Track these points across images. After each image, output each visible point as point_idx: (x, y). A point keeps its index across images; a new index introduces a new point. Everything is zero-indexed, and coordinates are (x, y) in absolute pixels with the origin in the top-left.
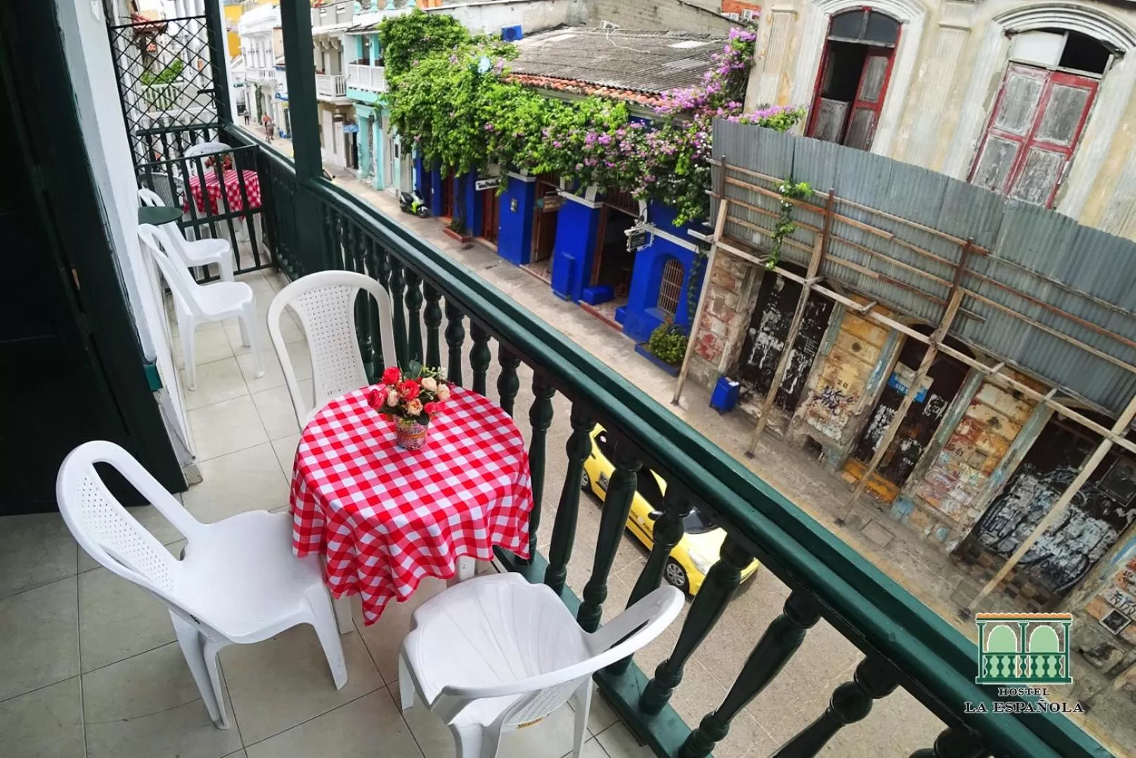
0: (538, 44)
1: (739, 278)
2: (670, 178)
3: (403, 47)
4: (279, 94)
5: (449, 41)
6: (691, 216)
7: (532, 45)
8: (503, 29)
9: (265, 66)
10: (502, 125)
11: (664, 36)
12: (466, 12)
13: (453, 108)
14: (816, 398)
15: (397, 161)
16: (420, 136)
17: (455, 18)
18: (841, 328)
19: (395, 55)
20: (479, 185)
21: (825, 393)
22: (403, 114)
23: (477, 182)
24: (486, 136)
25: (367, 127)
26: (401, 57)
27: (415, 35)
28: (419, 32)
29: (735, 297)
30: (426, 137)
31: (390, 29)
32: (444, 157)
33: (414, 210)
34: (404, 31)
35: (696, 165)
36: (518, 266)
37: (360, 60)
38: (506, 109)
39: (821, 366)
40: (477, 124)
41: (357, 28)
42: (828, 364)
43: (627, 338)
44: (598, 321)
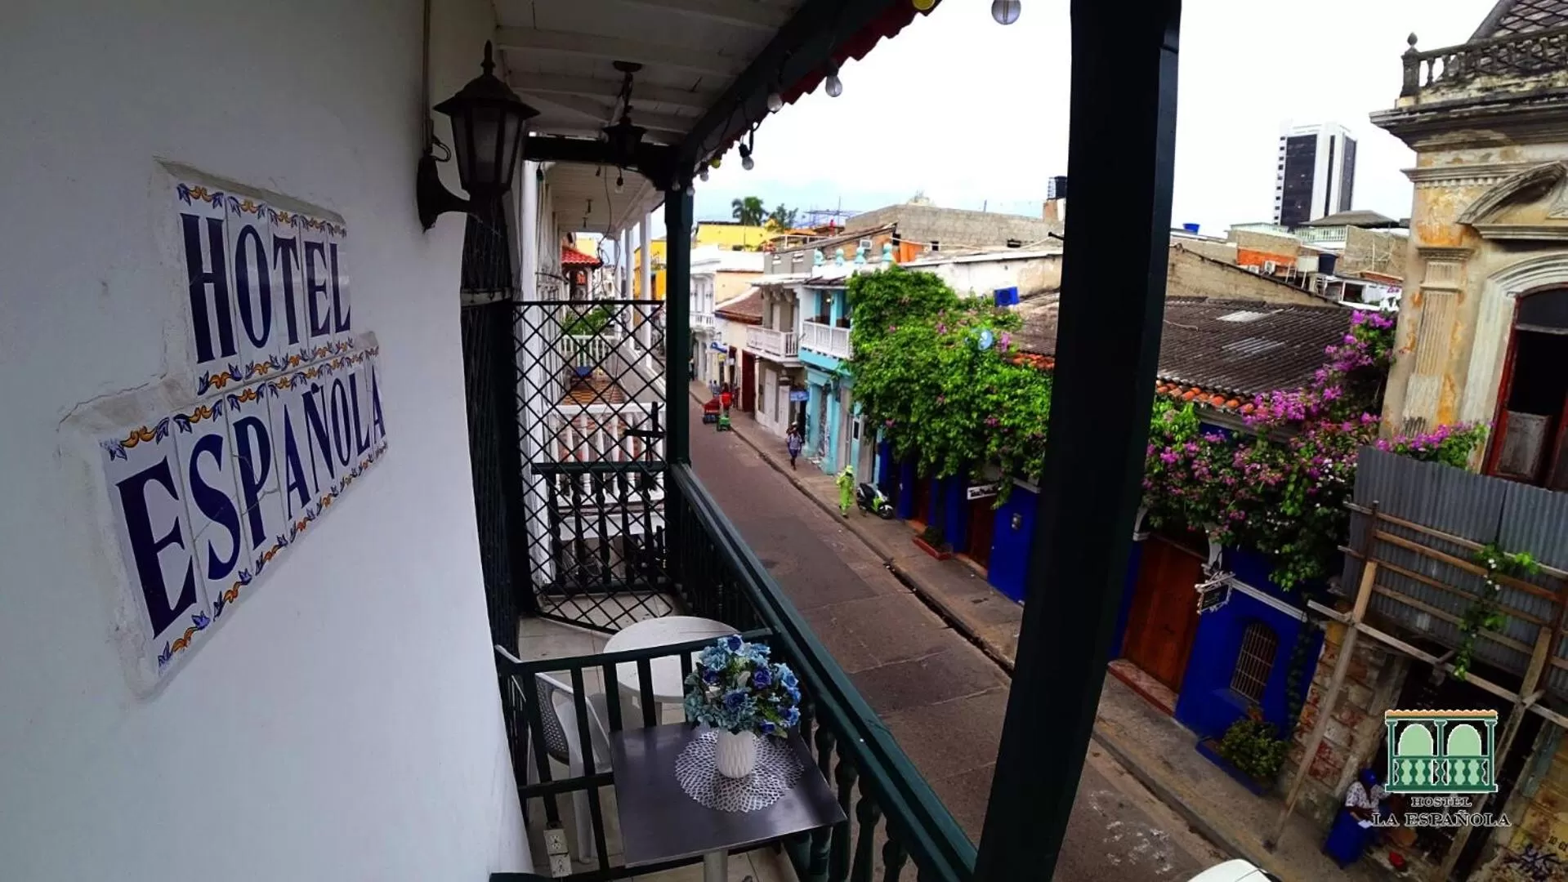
0: (1039, 311)
1: (1373, 665)
2: (1270, 517)
3: (878, 309)
4: (715, 344)
5: (932, 304)
6: (1303, 575)
7: (1033, 311)
8: (996, 291)
9: (703, 311)
10: (1011, 422)
11: (1203, 304)
12: (952, 271)
13: (942, 392)
14: (1509, 859)
15: (856, 443)
16: (893, 421)
17: (939, 276)
18: (1556, 757)
19: (865, 318)
20: (972, 492)
21: (1526, 853)
22: (874, 390)
23: (970, 489)
24: (986, 432)
25: (819, 397)
26: (871, 320)
27: (891, 295)
28: (896, 292)
29: (1365, 691)
30: (901, 422)
31: (861, 287)
32: (924, 450)
33: (876, 508)
34: (878, 289)
35: (1318, 505)
36: (1017, 602)
37: (817, 317)
38: (1016, 400)
39: (1520, 811)
40: (975, 415)
41: (818, 281)
42: (1530, 811)
43: (1181, 727)
44: (1136, 697)
